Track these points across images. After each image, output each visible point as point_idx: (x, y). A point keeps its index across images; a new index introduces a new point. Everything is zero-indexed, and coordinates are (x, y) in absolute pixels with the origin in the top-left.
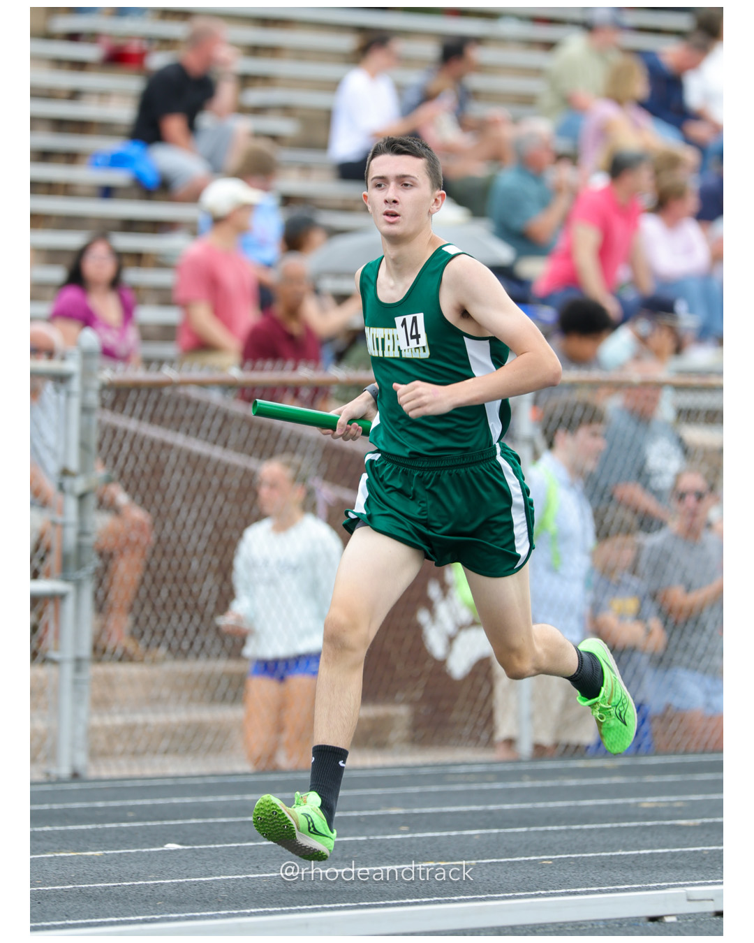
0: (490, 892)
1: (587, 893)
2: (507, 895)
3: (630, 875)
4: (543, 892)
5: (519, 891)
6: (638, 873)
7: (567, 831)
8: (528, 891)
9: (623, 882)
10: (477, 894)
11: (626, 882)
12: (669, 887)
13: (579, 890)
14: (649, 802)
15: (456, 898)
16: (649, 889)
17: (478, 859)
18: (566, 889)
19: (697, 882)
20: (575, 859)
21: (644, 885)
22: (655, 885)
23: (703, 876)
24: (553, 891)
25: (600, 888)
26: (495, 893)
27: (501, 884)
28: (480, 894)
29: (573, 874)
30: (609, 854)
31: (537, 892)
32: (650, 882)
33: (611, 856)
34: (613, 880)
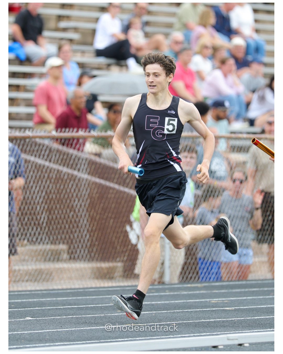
0: (151, 336)
1: (189, 337)
2: (158, 337)
3: (206, 329)
4: (172, 336)
5: (162, 336)
6: (209, 329)
7: (182, 312)
8: (166, 336)
9: (203, 332)
10: (146, 337)
11: (204, 332)
12: (221, 334)
13: (186, 335)
14: (214, 300)
15: (138, 339)
16: (213, 335)
17: (147, 323)
18: (181, 335)
19: (232, 332)
20: (185, 323)
21: (211, 334)
22: (215, 333)
23: (234, 330)
24: (176, 336)
25: (194, 335)
26: (153, 337)
27: (156, 333)
28: (148, 337)
29: (184, 329)
30: (198, 321)
31: (170, 336)
32: (214, 332)
33: (199, 322)
34: (199, 331)
